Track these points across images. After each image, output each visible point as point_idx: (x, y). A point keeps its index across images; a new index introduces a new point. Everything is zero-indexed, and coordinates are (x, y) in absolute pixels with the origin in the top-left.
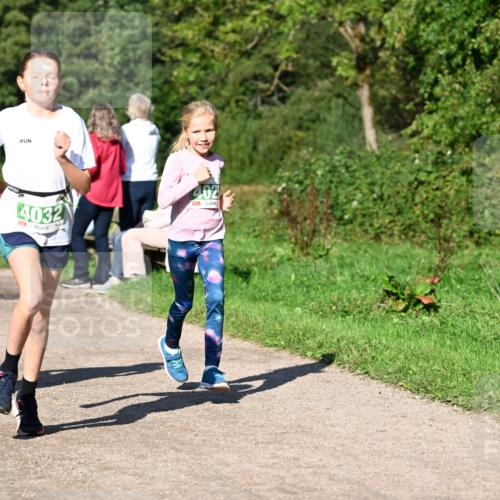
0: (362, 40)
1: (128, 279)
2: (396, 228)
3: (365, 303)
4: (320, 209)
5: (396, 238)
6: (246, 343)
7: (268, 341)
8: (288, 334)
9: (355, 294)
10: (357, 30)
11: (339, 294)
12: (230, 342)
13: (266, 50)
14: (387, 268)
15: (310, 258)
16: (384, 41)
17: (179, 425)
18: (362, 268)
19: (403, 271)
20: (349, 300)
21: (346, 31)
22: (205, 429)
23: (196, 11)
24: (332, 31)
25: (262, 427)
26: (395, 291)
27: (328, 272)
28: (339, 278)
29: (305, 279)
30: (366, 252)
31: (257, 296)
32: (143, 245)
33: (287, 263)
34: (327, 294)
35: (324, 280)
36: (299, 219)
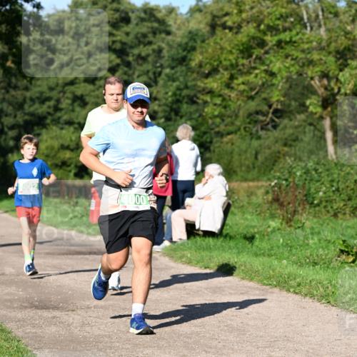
0: (326, 89)
1: (175, 242)
2: (347, 209)
3: (328, 257)
4: (298, 197)
5: (348, 216)
6: (251, 283)
7: (265, 282)
8: (278, 277)
9: (321, 251)
10: (322, 83)
11: (311, 251)
12: (241, 283)
13: (264, 95)
14: (342, 235)
15: (292, 229)
16: (339, 89)
17: (208, 335)
18: (326, 234)
19: (352, 237)
20: (317, 255)
21: (315, 83)
22: (225, 338)
23: (219, 71)
24: (306, 83)
25: (261, 337)
26: (346, 250)
27: (304, 238)
28: (311, 241)
29: (289, 242)
30: (328, 224)
31: (259, 253)
32: (185, 220)
33: (277, 232)
34: (303, 252)
35: (301, 242)
36: (285, 203)
